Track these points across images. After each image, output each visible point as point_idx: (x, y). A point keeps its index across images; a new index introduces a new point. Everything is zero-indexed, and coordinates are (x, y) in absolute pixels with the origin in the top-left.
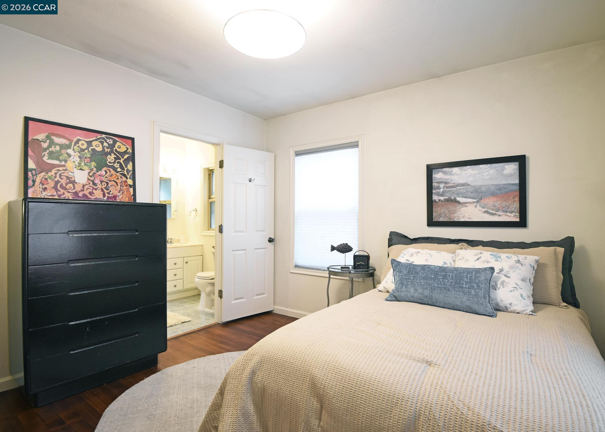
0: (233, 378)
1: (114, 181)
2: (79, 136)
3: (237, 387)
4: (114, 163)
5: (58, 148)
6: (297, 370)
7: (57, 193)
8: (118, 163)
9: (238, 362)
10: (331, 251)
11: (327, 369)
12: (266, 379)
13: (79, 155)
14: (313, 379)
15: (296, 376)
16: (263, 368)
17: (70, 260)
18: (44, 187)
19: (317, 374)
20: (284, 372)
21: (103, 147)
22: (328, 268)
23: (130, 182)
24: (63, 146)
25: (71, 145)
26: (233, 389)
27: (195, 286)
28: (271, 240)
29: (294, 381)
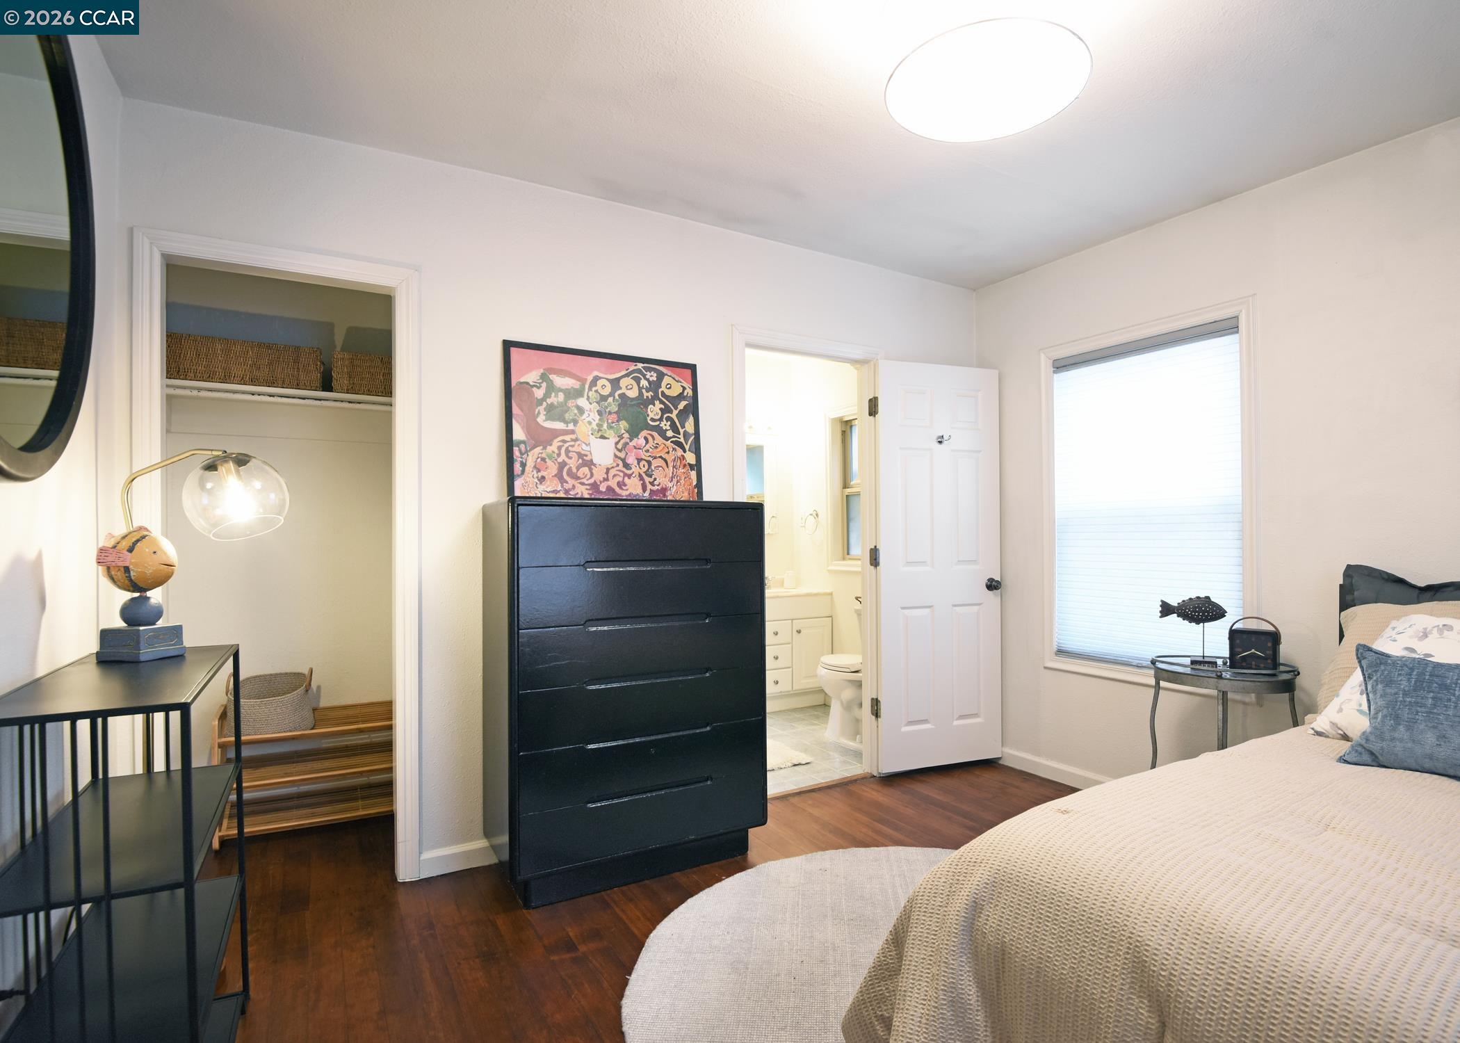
0: (925, 912)
1: (661, 457)
2: (598, 371)
3: (935, 935)
4: (661, 420)
5: (561, 397)
6: (1092, 919)
7: (562, 486)
8: (668, 419)
9: (936, 874)
10: (1161, 617)
11: (1177, 930)
12: (1009, 927)
13: (598, 408)
14: (1137, 949)
15: (1089, 933)
16: (998, 899)
17: (590, 620)
18: (540, 475)
19: (1149, 940)
20: (1056, 920)
21: (640, 389)
22: (1153, 662)
23: (690, 458)
24: (569, 393)
25: (584, 389)
26: (927, 937)
27: (817, 685)
28: (992, 585)
29: (1084, 946)
